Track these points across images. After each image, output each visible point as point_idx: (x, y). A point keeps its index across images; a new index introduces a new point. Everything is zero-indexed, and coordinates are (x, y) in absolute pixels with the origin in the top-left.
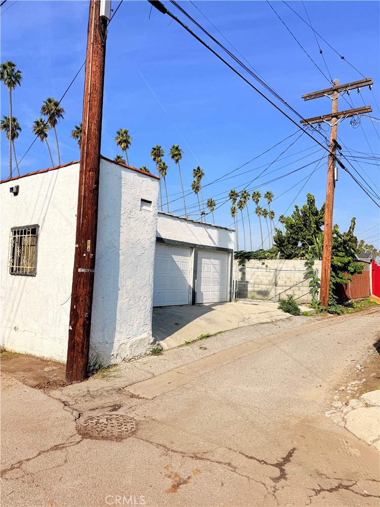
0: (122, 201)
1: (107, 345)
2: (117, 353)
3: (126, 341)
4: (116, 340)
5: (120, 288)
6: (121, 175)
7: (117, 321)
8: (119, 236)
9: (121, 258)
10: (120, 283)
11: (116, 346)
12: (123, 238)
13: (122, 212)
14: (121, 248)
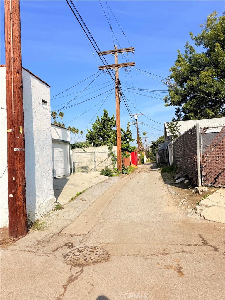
0: (32, 100)
1: (33, 207)
2: (38, 211)
3: (42, 202)
4: (37, 202)
5: (36, 164)
6: (30, 80)
7: (36, 188)
8: (33, 125)
9: (35, 141)
10: (35, 160)
11: (37, 206)
12: (34, 127)
13: (33, 108)
14: (34, 134)
